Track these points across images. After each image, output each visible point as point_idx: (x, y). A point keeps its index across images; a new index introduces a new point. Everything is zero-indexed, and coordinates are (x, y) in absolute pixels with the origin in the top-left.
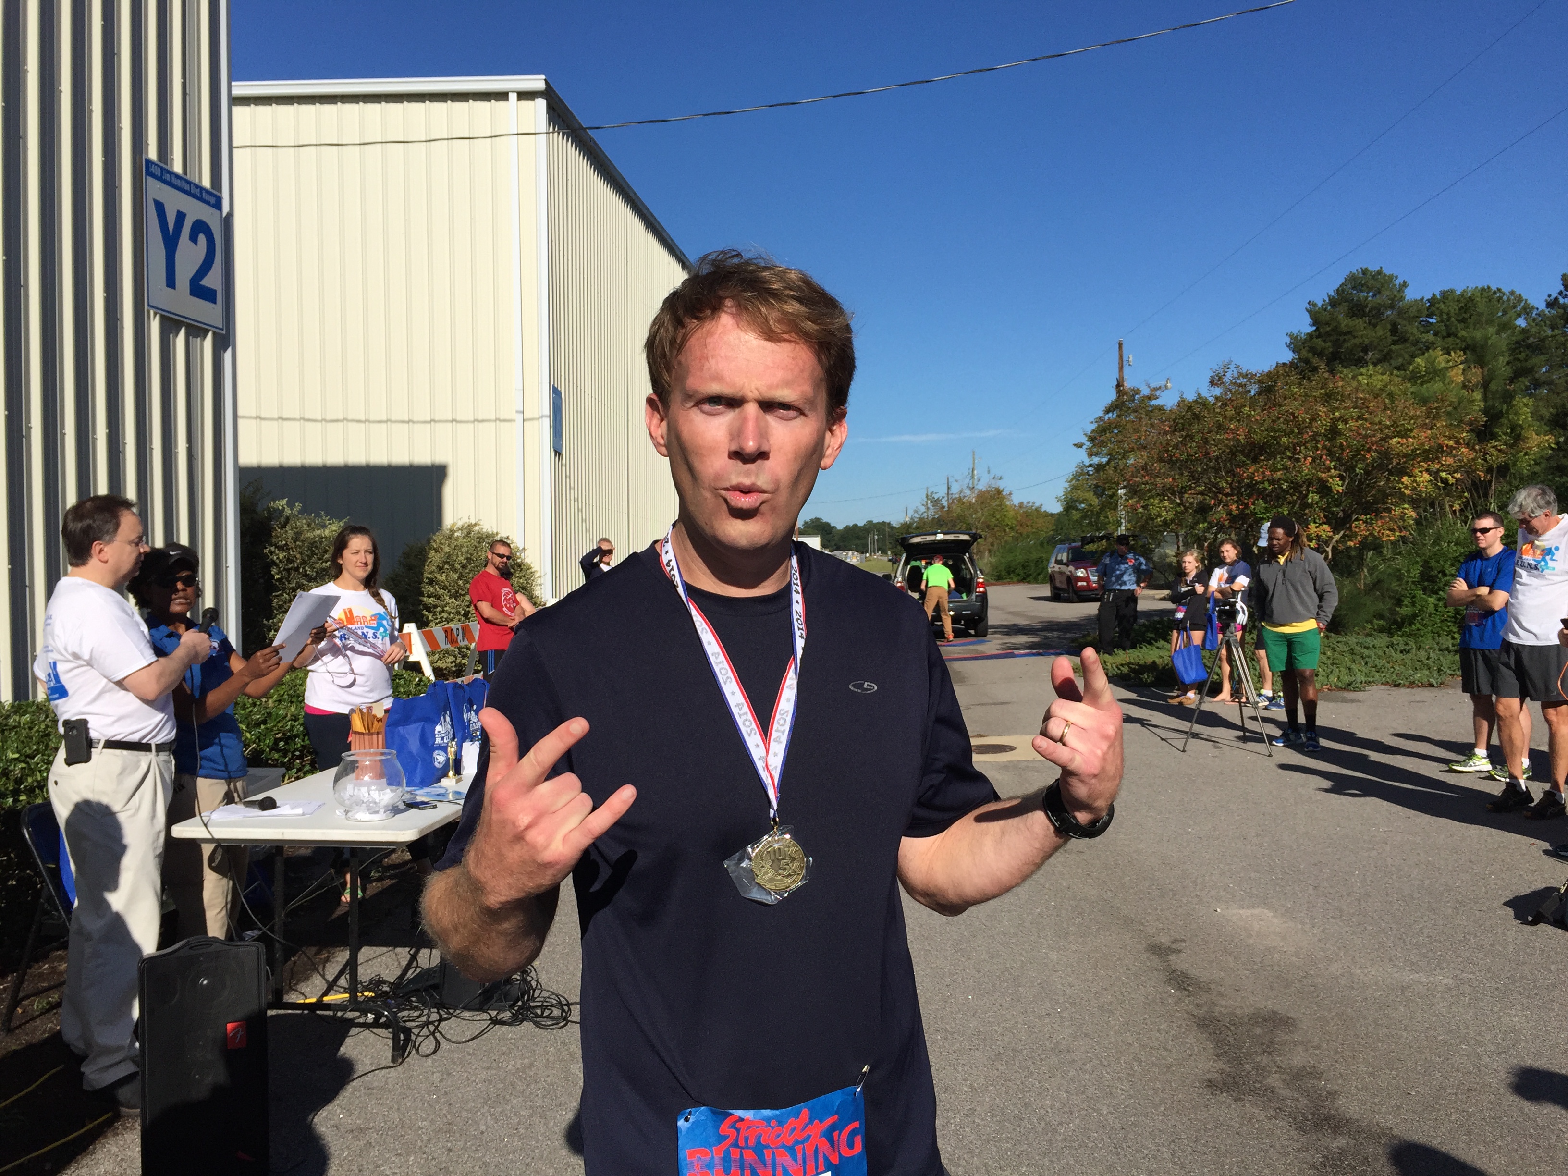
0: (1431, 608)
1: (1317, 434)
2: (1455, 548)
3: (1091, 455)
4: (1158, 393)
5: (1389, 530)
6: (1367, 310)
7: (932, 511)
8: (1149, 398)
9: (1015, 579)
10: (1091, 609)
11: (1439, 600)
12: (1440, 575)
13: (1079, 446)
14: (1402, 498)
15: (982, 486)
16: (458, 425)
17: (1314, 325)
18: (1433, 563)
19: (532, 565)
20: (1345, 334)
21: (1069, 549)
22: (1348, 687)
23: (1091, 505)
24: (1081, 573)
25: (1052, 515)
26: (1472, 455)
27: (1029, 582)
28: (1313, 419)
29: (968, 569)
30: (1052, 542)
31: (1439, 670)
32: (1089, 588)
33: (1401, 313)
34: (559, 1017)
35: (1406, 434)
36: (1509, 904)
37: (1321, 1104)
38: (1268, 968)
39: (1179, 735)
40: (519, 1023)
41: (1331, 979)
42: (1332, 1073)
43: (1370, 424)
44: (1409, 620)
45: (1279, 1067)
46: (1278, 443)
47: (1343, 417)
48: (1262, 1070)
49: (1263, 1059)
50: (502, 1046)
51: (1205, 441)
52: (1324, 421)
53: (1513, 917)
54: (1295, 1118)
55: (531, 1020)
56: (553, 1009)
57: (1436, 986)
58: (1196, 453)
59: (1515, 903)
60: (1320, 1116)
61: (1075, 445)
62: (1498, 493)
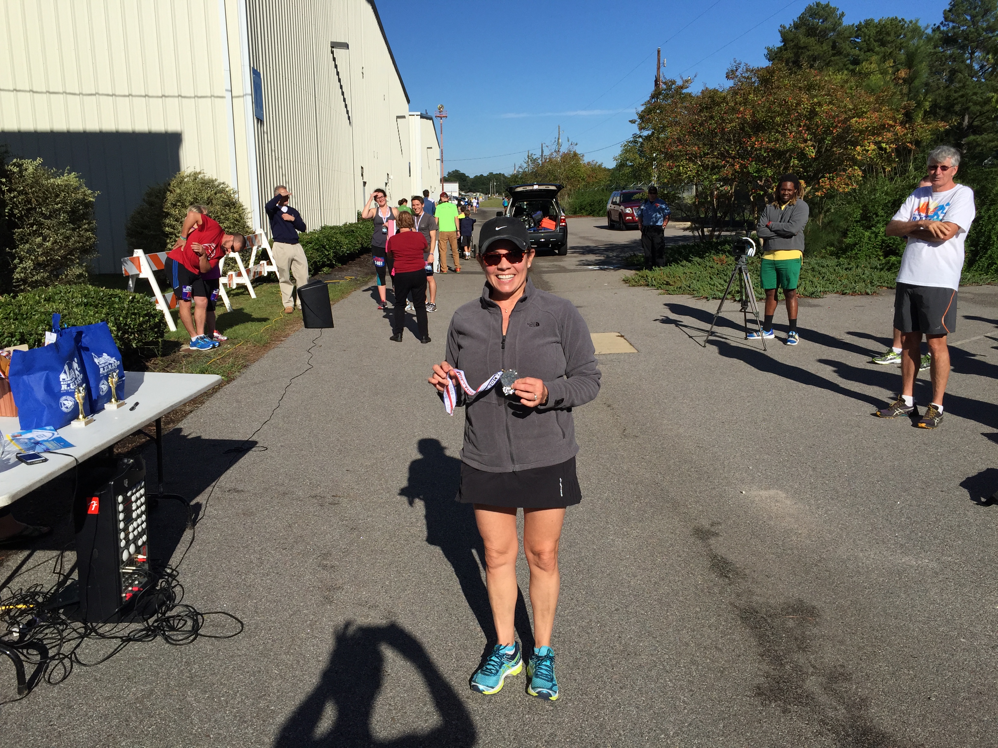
0: (866, 240)
1: (800, 115)
2: (885, 197)
3: (641, 128)
4: (688, 84)
5: (845, 184)
6: (818, 32)
7: (532, 166)
8: (682, 87)
9: (585, 214)
10: (637, 235)
11: (872, 233)
12: (874, 216)
13: (633, 122)
14: (854, 162)
15: (564, 149)
16: (183, 99)
17: (782, 42)
18: (870, 207)
19: (243, 204)
20: (803, 48)
21: (621, 194)
22: (812, 295)
23: (635, 164)
24: (628, 210)
25: (609, 170)
26: (904, 131)
27: (593, 216)
28: (798, 104)
29: (554, 209)
30: (609, 189)
31: (871, 282)
32: (633, 221)
33: (839, 34)
34: (190, 629)
35: (862, 115)
36: (963, 484)
37: (857, 713)
38: (789, 552)
39: (701, 334)
40: (151, 639)
41: (841, 564)
42: (860, 674)
43: (837, 107)
44: (851, 247)
45: (814, 667)
46: (773, 121)
47: (819, 102)
48: (801, 671)
49: (800, 658)
50: (129, 669)
51: (723, 121)
52: (806, 105)
53: (969, 497)
54: (838, 734)
55: (164, 634)
56: (188, 620)
57: (925, 570)
58: (715, 129)
59: (967, 484)
60: (858, 730)
61: (630, 121)
62: (915, 159)
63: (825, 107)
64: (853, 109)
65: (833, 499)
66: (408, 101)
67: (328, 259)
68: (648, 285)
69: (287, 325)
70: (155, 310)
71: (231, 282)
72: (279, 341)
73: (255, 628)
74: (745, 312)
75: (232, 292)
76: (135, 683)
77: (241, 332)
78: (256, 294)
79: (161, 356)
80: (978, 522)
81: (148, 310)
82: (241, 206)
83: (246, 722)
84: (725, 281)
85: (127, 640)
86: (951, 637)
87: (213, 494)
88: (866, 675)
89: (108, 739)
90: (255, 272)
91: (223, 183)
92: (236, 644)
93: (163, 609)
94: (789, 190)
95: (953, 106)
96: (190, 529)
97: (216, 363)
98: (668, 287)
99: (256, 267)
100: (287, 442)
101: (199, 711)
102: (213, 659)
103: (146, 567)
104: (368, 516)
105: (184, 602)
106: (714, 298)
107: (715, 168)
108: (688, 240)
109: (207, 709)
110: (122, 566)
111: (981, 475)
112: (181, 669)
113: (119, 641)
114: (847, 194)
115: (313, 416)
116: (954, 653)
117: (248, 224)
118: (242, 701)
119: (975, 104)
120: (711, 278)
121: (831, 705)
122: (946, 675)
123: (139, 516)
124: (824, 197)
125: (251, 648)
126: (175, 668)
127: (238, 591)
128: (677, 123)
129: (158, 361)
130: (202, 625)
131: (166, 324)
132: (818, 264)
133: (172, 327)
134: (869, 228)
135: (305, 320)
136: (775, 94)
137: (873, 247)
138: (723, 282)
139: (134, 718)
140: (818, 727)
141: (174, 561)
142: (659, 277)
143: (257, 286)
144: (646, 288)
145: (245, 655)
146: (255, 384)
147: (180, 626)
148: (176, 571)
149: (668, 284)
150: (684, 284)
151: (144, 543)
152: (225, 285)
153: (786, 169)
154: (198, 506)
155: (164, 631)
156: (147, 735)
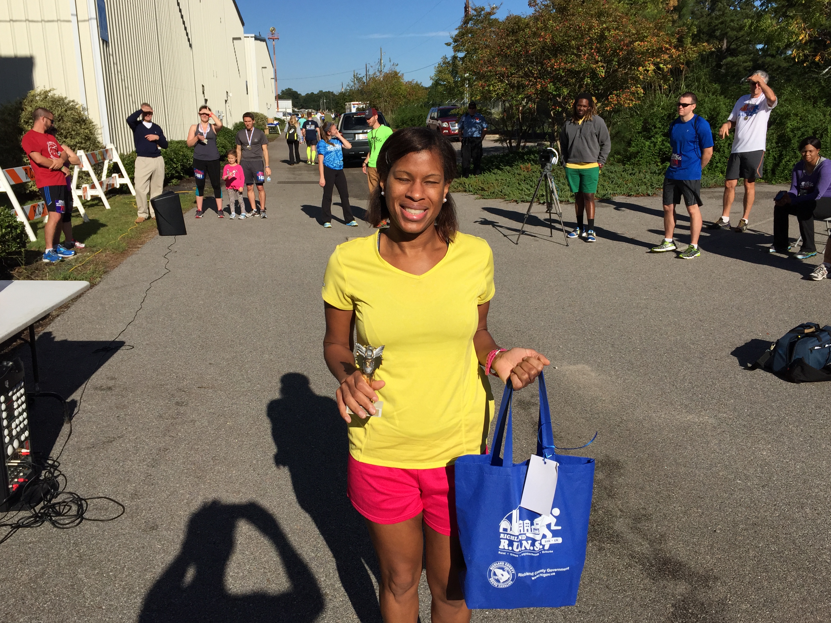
0: (647, 148)
1: (592, 39)
2: (661, 111)
3: (456, 51)
4: (495, 11)
5: (629, 100)
7: (357, 84)
8: (490, 14)
11: (651, 143)
12: (653, 128)
13: (448, 44)
14: (636, 80)
15: (386, 70)
16: (31, 23)
18: (649, 120)
19: (93, 121)
21: (438, 110)
22: (603, 197)
23: (449, 82)
24: (445, 125)
25: (426, 89)
26: (678, 53)
28: (590, 29)
30: (427, 106)
31: (651, 185)
34: (76, 514)
35: (643, 39)
36: (733, 353)
37: (658, 547)
38: (596, 416)
39: (514, 233)
40: (39, 524)
41: (638, 424)
42: (658, 514)
43: (623, 32)
44: (635, 155)
45: (621, 511)
46: (569, 44)
47: (607, 27)
48: (611, 515)
49: (609, 504)
50: (21, 552)
51: (526, 43)
52: (596, 31)
53: (738, 364)
54: (643, 565)
55: (51, 520)
56: (72, 505)
57: (706, 426)
58: (520, 51)
59: (737, 353)
60: (660, 561)
61: (446, 44)
62: (686, 78)
63: (612, 32)
64: (636, 34)
65: (629, 370)
66: (243, 24)
67: (177, 172)
68: (465, 191)
69: (143, 233)
70: (16, 221)
71: (86, 194)
72: (135, 248)
73: (137, 509)
74: (550, 213)
75: (88, 204)
76: (28, 565)
77: (99, 241)
78: (110, 205)
79: (25, 265)
80: (746, 384)
81: (9, 222)
82: (91, 123)
83: (134, 593)
84: (531, 186)
85: (16, 526)
86: (730, 480)
87: (86, 391)
88: (664, 515)
89: (6, 617)
90: (107, 185)
91: (73, 101)
92: (120, 524)
93: (48, 497)
94: (584, 106)
95: (714, 31)
96: (67, 423)
97: (78, 270)
98: (483, 193)
99: (108, 180)
100: (152, 340)
101: (90, 587)
102: (99, 539)
103: (30, 459)
104: (232, 404)
105: (67, 490)
106: (522, 201)
107: (520, 87)
108: (498, 151)
109: (97, 584)
110: (7, 460)
111: (747, 345)
112: (70, 549)
113: (9, 529)
114: (630, 108)
115: (174, 316)
116: (733, 492)
117: (99, 139)
118: (130, 575)
119: (733, 29)
120: (519, 184)
121: (637, 541)
122: (727, 511)
123: (20, 414)
124: (612, 112)
125: (134, 527)
126: (64, 549)
127: (117, 477)
128: (487, 47)
129: (22, 269)
130: (86, 510)
131: (27, 236)
132: (608, 170)
133: (32, 237)
134: (650, 138)
135: (159, 228)
136: (570, 20)
137: (653, 155)
138: (529, 188)
139: (29, 597)
140: (627, 561)
141: (54, 453)
142: (475, 184)
143: (110, 197)
144: (464, 193)
145: (129, 533)
146: (117, 288)
147: (65, 511)
148: (58, 462)
149: (483, 189)
150: (497, 189)
151: (26, 438)
152: (80, 197)
153: (581, 87)
154: (74, 403)
155: (51, 517)
156: (43, 611)
